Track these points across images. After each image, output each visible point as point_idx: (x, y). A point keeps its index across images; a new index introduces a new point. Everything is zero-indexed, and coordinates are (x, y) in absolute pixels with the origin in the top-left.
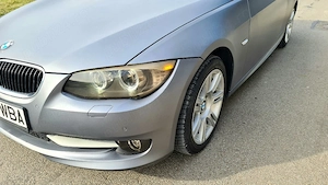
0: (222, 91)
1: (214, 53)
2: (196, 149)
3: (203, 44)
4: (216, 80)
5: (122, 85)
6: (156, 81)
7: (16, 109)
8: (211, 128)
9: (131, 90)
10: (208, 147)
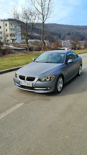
0: (62, 82)
1: (60, 75)
2: (59, 93)
3: (58, 73)
4: (61, 80)
5: (47, 79)
6: (52, 79)
7: (30, 84)
8: (61, 89)
9: (48, 80)
10: (61, 93)
